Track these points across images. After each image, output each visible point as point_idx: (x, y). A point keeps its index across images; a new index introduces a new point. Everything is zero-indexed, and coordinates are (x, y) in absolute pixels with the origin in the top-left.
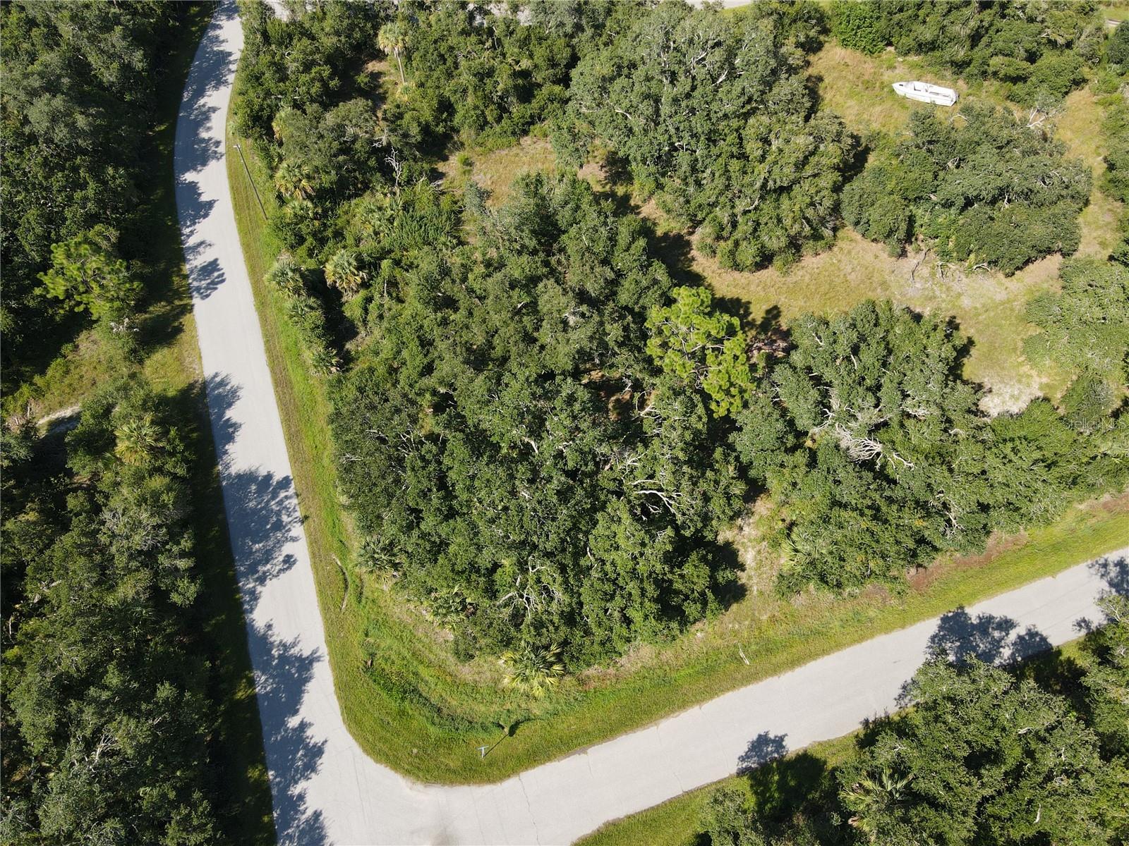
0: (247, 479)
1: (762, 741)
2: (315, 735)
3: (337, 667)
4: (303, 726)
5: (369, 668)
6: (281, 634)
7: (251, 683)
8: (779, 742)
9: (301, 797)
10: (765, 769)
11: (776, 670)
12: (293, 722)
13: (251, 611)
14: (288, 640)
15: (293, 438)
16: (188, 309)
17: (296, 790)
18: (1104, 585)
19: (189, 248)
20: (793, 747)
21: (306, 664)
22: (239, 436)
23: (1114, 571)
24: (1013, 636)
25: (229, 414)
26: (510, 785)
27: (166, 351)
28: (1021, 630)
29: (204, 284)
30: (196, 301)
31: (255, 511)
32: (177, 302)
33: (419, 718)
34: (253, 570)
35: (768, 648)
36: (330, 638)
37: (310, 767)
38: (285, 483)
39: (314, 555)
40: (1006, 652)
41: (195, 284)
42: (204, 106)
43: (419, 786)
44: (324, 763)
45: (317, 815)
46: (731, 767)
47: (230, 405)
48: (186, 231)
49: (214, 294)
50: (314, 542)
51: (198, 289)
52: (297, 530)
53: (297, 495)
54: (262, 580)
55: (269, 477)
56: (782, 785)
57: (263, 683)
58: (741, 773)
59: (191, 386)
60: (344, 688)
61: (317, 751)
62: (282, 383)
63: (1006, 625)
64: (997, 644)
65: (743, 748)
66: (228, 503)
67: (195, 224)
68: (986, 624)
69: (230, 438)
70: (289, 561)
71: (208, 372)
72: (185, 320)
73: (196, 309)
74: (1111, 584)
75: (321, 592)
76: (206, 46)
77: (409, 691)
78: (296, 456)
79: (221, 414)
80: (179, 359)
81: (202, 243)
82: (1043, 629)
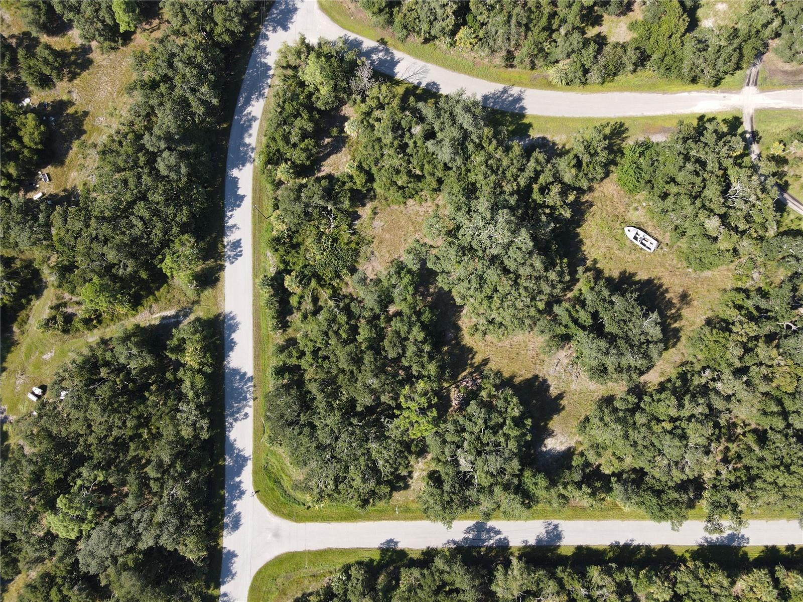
0: (236, 372)
1: (391, 541)
2: (244, 487)
3: (254, 465)
4: (240, 482)
5: (266, 468)
6: (238, 445)
7: (224, 460)
8: (396, 543)
9: (235, 505)
10: (387, 550)
11: (406, 519)
12: (237, 479)
13: (229, 431)
14: (241, 448)
15: (257, 357)
16: (222, 268)
17: (234, 503)
18: (544, 531)
19: (228, 227)
20: (401, 546)
21: (245, 459)
22: (236, 349)
23: (551, 527)
24: (498, 537)
25: (233, 336)
26: (302, 525)
27: (210, 290)
28: (502, 536)
29: (233, 254)
30: (227, 264)
31: (237, 389)
32: (219, 262)
33: (278, 493)
34: (232, 415)
35: (407, 510)
36: (254, 452)
37: (240, 497)
38: (251, 379)
39: (254, 416)
40: (492, 542)
41: (229, 253)
42: (250, 113)
43: (273, 515)
44: (244, 497)
45: (240, 513)
46: (377, 545)
47: (234, 331)
48: (229, 214)
49: (236, 262)
50: (255, 410)
51: (229, 256)
52: (251, 403)
53: (254, 386)
54: (236, 420)
55: (245, 374)
56: (391, 557)
57: (229, 461)
58: (380, 548)
59: (220, 315)
60: (255, 473)
61: (243, 493)
62: (257, 326)
63: (498, 532)
64: (490, 538)
65: (384, 541)
66: (227, 381)
67: (233, 210)
68: (491, 529)
69: (231, 349)
70: (246, 415)
71: (227, 310)
72: (221, 274)
73: (226, 269)
74: (547, 532)
75: (254, 433)
76: (257, 56)
77: (277, 481)
78: (256, 366)
79: (230, 335)
80: (214, 297)
81: (235, 225)
82: (510, 539)
